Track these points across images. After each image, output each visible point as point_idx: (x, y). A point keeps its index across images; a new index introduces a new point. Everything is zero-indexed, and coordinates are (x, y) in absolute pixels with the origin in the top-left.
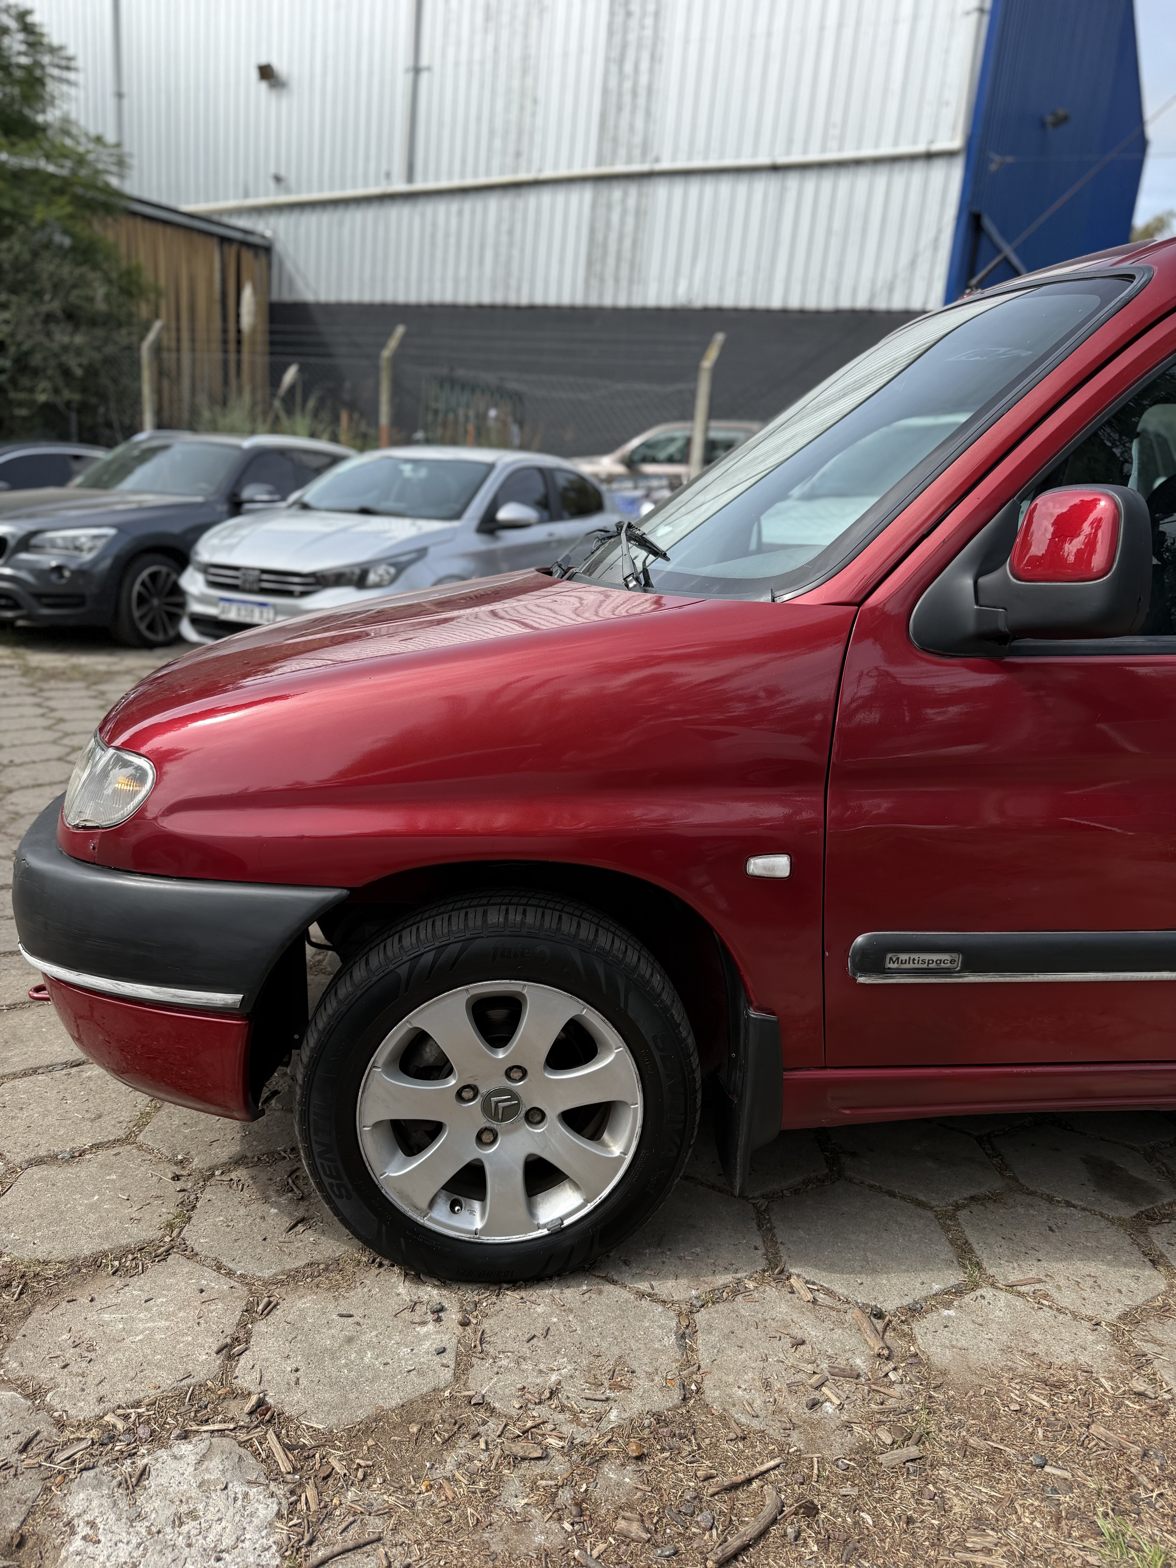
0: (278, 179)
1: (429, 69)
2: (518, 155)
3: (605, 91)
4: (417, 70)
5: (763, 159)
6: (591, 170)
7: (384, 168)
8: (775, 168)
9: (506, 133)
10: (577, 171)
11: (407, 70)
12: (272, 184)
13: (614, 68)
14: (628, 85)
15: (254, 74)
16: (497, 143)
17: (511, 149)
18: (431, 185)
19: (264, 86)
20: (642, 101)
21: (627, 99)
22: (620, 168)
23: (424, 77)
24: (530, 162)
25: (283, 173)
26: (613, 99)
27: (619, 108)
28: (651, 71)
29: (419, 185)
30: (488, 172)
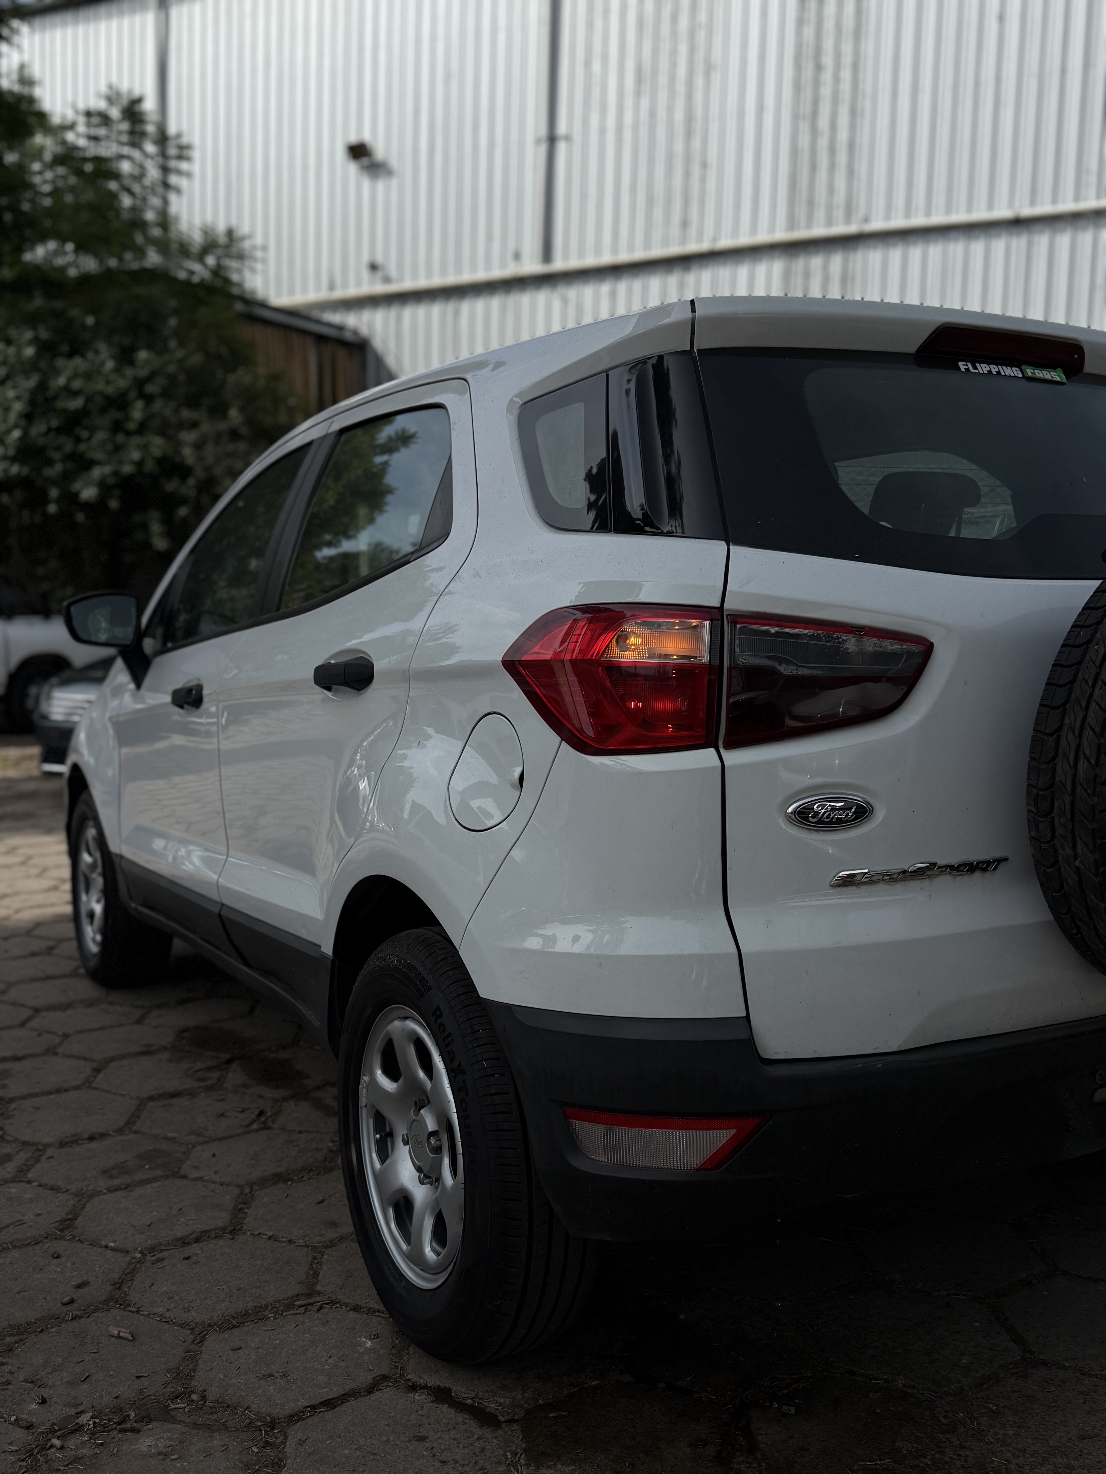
0: (373, 267)
1: (568, 138)
2: (685, 224)
3: (795, 152)
4: (552, 140)
5: (1002, 212)
6: (781, 235)
7: (511, 246)
8: (1018, 224)
9: (669, 202)
10: (763, 237)
11: (538, 141)
12: (365, 273)
13: (804, 127)
14: (823, 142)
15: (341, 153)
16: (658, 213)
17: (676, 218)
18: (574, 263)
19: (353, 168)
20: (842, 158)
21: (823, 158)
22: (819, 231)
23: (562, 148)
24: (701, 231)
25: (379, 259)
26: (806, 157)
27: (814, 167)
28: (853, 127)
29: (559, 264)
30: (647, 244)
